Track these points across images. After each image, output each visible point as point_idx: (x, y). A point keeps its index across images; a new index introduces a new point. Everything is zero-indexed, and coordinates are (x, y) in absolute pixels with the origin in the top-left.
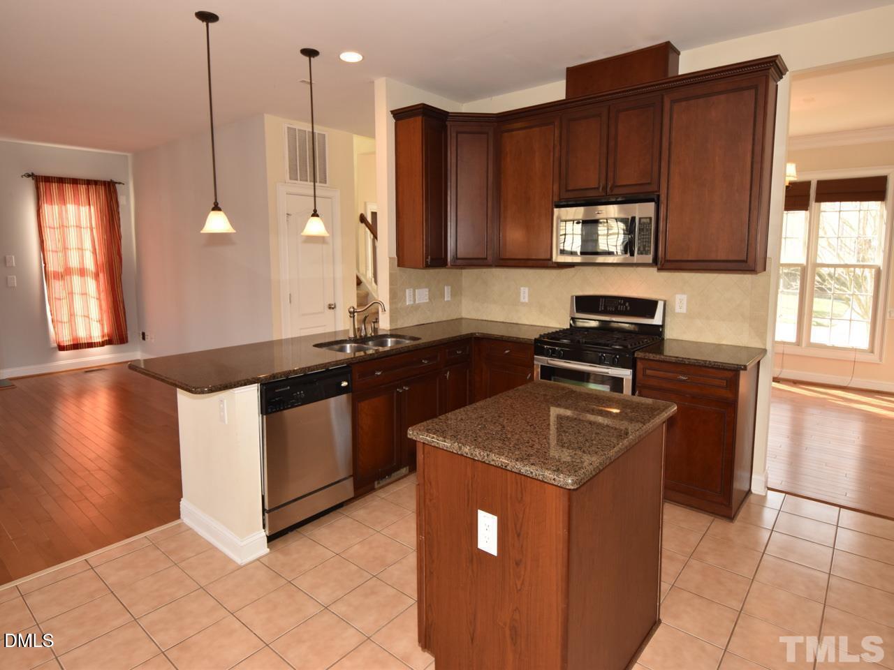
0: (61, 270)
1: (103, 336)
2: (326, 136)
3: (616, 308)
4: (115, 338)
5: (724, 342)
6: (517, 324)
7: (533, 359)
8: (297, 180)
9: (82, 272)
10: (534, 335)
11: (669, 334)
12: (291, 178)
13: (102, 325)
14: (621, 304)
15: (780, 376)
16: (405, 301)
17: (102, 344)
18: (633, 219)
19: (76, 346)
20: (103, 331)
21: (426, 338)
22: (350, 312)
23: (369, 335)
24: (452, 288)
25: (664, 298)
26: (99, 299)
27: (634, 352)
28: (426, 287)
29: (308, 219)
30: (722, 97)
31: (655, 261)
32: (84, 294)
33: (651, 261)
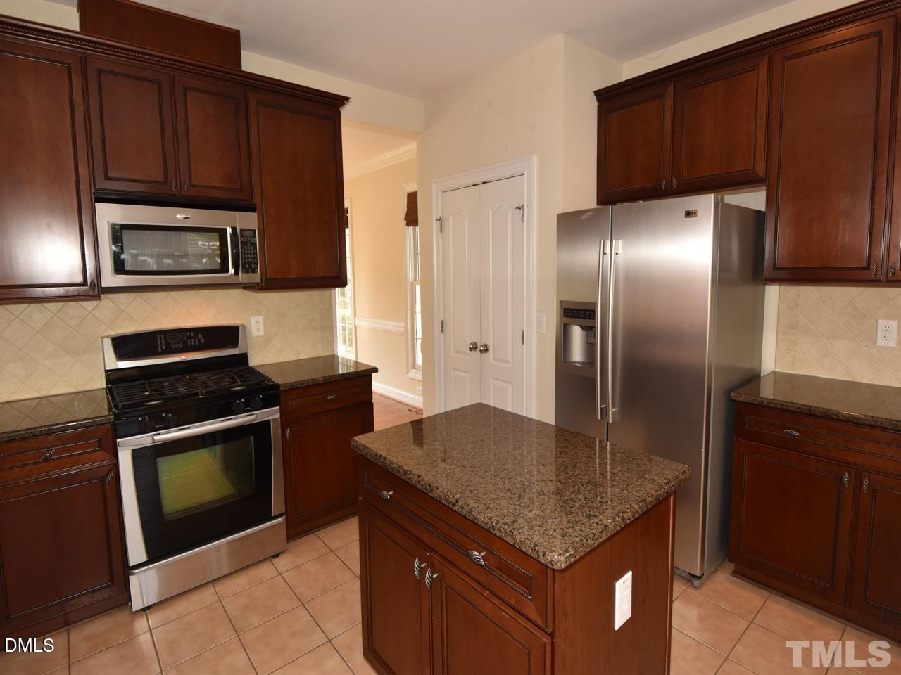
3: (185, 343)
5: (302, 357)
11: (253, 360)
14: (190, 338)
18: (234, 229)
25: (244, 323)
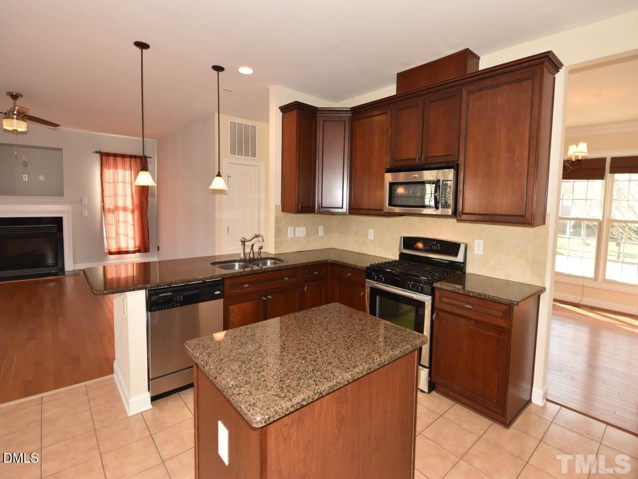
0: (113, 207)
1: (135, 247)
2: (257, 127)
3: (431, 247)
4: (142, 249)
6: (366, 254)
7: (365, 282)
8: (235, 155)
9: (125, 209)
10: (367, 264)
11: (470, 269)
12: (231, 154)
13: (135, 241)
14: (433, 244)
15: (580, 303)
16: (287, 235)
17: (134, 252)
18: (438, 181)
19: (119, 252)
20: (135, 244)
21: (291, 262)
22: (242, 241)
23: (256, 257)
24: (324, 227)
25: (466, 242)
26: (134, 225)
27: (433, 283)
28: (304, 226)
29: (214, 178)
30: (507, 87)
31: (455, 214)
32: (126, 222)
33: (450, 214)
